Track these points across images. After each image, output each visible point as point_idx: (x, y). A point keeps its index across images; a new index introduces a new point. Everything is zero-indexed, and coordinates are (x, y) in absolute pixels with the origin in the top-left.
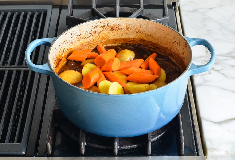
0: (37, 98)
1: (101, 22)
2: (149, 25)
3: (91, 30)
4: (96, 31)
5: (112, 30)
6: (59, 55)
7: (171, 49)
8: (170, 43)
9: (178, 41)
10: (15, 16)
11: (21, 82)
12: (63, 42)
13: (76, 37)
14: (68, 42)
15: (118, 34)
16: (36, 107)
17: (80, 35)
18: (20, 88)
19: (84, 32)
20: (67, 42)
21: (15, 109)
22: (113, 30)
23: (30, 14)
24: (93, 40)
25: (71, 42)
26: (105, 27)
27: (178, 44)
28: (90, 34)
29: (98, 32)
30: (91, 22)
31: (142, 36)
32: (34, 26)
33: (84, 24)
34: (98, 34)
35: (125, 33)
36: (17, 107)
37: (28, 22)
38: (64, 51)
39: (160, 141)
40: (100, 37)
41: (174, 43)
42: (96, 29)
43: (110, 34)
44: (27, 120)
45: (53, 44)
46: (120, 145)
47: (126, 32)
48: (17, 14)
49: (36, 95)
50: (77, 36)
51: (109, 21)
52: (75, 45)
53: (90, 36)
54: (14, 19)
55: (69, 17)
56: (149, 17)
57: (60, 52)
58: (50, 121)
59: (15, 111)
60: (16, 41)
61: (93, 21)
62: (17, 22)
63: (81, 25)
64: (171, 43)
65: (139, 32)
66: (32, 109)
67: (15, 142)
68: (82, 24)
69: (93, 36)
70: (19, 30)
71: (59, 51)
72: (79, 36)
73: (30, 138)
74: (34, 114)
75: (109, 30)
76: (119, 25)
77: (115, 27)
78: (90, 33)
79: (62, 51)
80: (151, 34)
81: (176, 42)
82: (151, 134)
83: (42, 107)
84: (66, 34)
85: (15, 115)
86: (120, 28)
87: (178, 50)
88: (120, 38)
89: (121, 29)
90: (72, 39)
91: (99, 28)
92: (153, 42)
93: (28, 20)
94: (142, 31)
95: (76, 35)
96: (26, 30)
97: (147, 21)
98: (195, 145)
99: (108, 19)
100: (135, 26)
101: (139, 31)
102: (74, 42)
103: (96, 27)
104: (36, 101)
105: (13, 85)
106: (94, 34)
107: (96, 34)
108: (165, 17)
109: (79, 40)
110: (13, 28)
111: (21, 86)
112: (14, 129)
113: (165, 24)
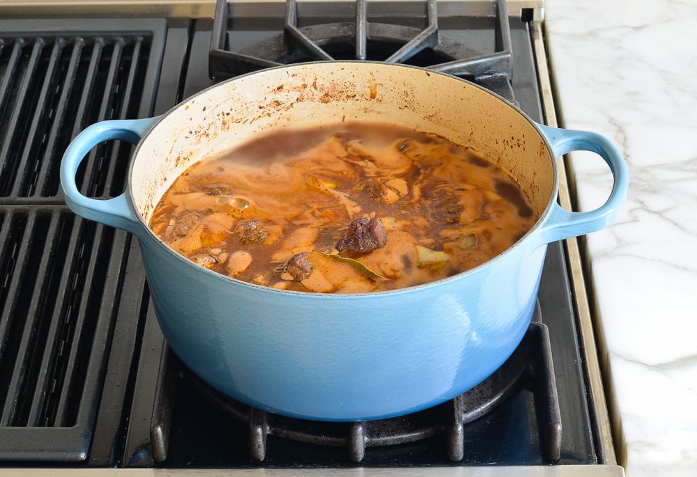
0: (123, 293)
1: (294, 75)
3: (265, 98)
4: (280, 100)
5: (326, 98)
6: (166, 171)
8: (497, 143)
9: (520, 137)
10: (56, 51)
11: (74, 247)
12: (178, 132)
13: (217, 117)
14: (194, 133)
16: (118, 319)
17: (231, 112)
18: (72, 263)
19: (244, 105)
20: (191, 132)
21: (59, 324)
22: (331, 99)
23: (101, 45)
24: (269, 127)
25: (202, 131)
26: (306, 90)
27: (519, 146)
28: (262, 110)
29: (285, 104)
30: (263, 73)
32: (114, 79)
33: (242, 79)
34: (286, 110)
35: (366, 110)
36: (63, 320)
37: (97, 69)
38: (181, 159)
40: (291, 119)
41: (507, 142)
42: (280, 97)
46: (370, 432)
47: (367, 105)
48: (64, 45)
49: (118, 285)
50: (221, 115)
51: (319, 74)
52: (216, 142)
53: (262, 115)
54: (55, 59)
55: (217, 52)
56: (455, 53)
57: (169, 160)
59: (58, 333)
60: (60, 123)
62: (63, 69)
63: (235, 81)
64: (500, 142)
65: (406, 107)
66: (108, 327)
67: (55, 424)
68: (238, 80)
69: (269, 115)
70: (69, 91)
72: (228, 114)
73: (100, 411)
74: (114, 342)
75: (317, 99)
76: (348, 85)
77: (334, 89)
78: (260, 108)
79: (173, 158)
80: (443, 113)
81: (515, 141)
82: (462, 398)
83: (138, 320)
84: (187, 107)
85: (58, 345)
86: (351, 94)
87: (521, 162)
89: (353, 97)
90: (205, 124)
91: (289, 92)
93: (95, 62)
94: (415, 103)
95: (219, 110)
96: (90, 90)
98: (590, 431)
99: (314, 65)
100: (397, 90)
101: (408, 102)
102: (211, 132)
103: (278, 89)
105: (51, 253)
106: (272, 110)
107: (278, 110)
108: (500, 55)
109: (226, 126)
110: (52, 86)
111: (74, 259)
112: (54, 385)
113: (501, 74)
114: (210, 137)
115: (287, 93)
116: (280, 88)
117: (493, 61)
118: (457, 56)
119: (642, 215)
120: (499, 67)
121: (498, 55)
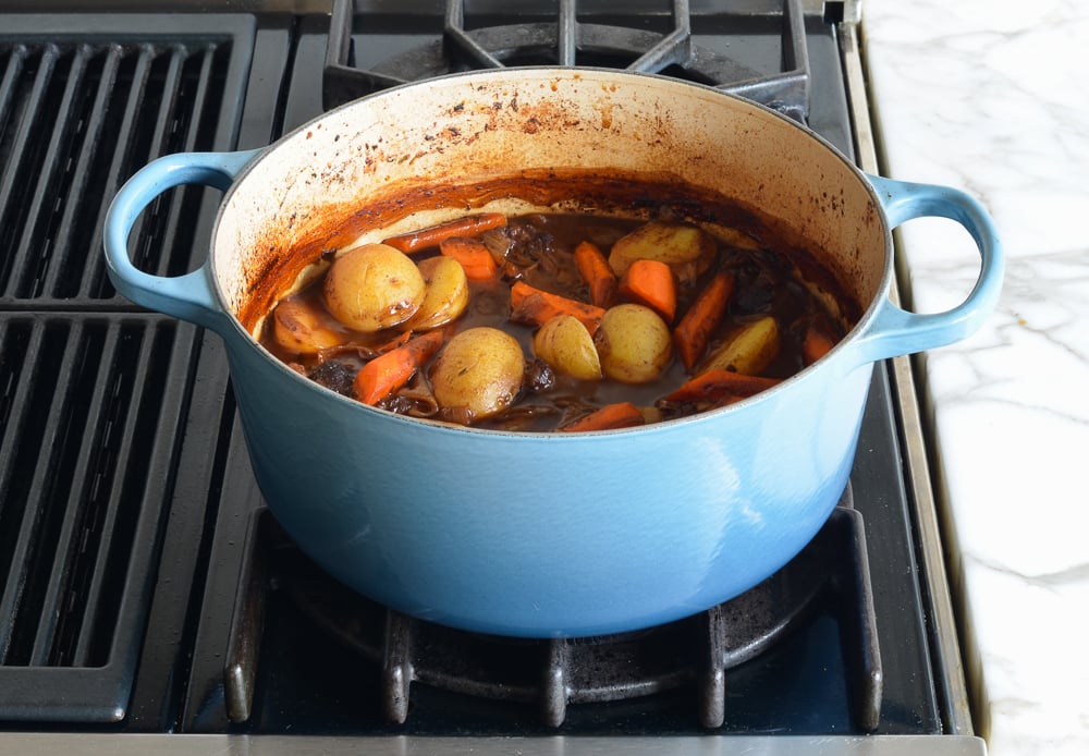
0: (183, 454)
1: (481, 88)
2: (705, 111)
3: (435, 124)
4: (458, 127)
5: (531, 127)
6: (273, 234)
7: (803, 230)
8: (801, 202)
9: (837, 194)
10: (77, 66)
11: (106, 379)
12: (294, 174)
13: (356, 152)
14: (319, 176)
15: (563, 147)
16: (176, 494)
17: (379, 144)
18: (103, 405)
19: (400, 133)
20: (315, 175)
21: (80, 503)
22: (540, 128)
23: (149, 56)
24: (440, 170)
25: (333, 174)
26: (501, 112)
27: (834, 208)
28: (430, 143)
29: (466, 133)
30: (432, 84)
31: (676, 161)
32: (170, 111)
33: (397, 92)
34: (468, 144)
35: (595, 146)
36: (88, 497)
37: (143, 95)
38: (298, 218)
39: (768, 666)
40: (476, 159)
41: (817, 201)
42: (457, 121)
43: (525, 147)
44: (134, 556)
45: (242, 181)
46: (576, 681)
47: (597, 139)
48: (89, 56)
49: (176, 440)
50: (364, 148)
51: (522, 87)
52: (355, 191)
53: (428, 150)
54: (76, 77)
55: (336, 69)
56: (718, 73)
57: (278, 218)
58: (244, 566)
59: (80, 517)
60: (84, 182)
61: (442, 81)
62: (88, 95)
63: (387, 95)
64: (806, 202)
65: (658, 142)
66: (159, 508)
67: (75, 662)
68: (391, 94)
69: (440, 150)
70: (98, 130)
71: (270, 214)
72: (374, 148)
73: (147, 642)
74: (169, 531)
75: (518, 127)
76: (566, 105)
77: (545, 112)
78: (427, 139)
79: (285, 215)
80: (715, 154)
81: (829, 200)
83: (206, 496)
84: (310, 135)
85: (80, 535)
86: (571, 119)
87: (837, 234)
88: (573, 165)
89: (577, 123)
90: (338, 163)
91: (472, 114)
92: (723, 191)
93: (140, 84)
94: (673, 137)
95: (361, 141)
96: (131, 129)
97: (698, 90)
98: (931, 681)
99: (514, 72)
100: (644, 115)
101: (662, 135)
102: (347, 174)
103: (456, 109)
104: (180, 470)
105: (68, 388)
106: (446, 143)
107: (455, 143)
108: (791, 76)
109: (372, 166)
110: (70, 122)
111: (105, 397)
112: (73, 600)
113: (792, 108)
114: (346, 182)
115: (469, 117)
116: (459, 109)
117: (778, 85)
118: (721, 77)
119: (1016, 334)
120: (788, 97)
121: (787, 76)
